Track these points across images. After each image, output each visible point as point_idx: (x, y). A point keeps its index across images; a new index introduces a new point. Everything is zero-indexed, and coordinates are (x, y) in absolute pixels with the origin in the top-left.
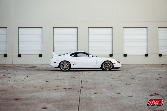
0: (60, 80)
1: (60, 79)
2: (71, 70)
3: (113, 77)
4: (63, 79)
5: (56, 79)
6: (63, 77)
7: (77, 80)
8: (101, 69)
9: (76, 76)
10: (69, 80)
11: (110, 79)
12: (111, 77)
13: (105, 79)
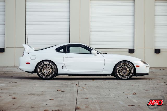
0: (38, 95)
1: (37, 93)
2: (58, 77)
3: (134, 91)
4: (42, 95)
5: (29, 94)
6: (43, 89)
7: (68, 95)
8: (113, 77)
9: (67, 88)
10: (54, 95)
11: (130, 94)
12: (131, 91)
13: (120, 95)
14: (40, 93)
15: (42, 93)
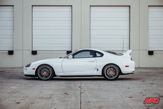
0: (47, 98)
1: (45, 96)
3: (130, 94)
4: (50, 98)
5: (39, 98)
6: (51, 92)
7: (73, 99)
9: (71, 90)
10: (60, 98)
11: (126, 97)
12: (127, 94)
13: (118, 98)
14: (49, 96)
15: (51, 96)
